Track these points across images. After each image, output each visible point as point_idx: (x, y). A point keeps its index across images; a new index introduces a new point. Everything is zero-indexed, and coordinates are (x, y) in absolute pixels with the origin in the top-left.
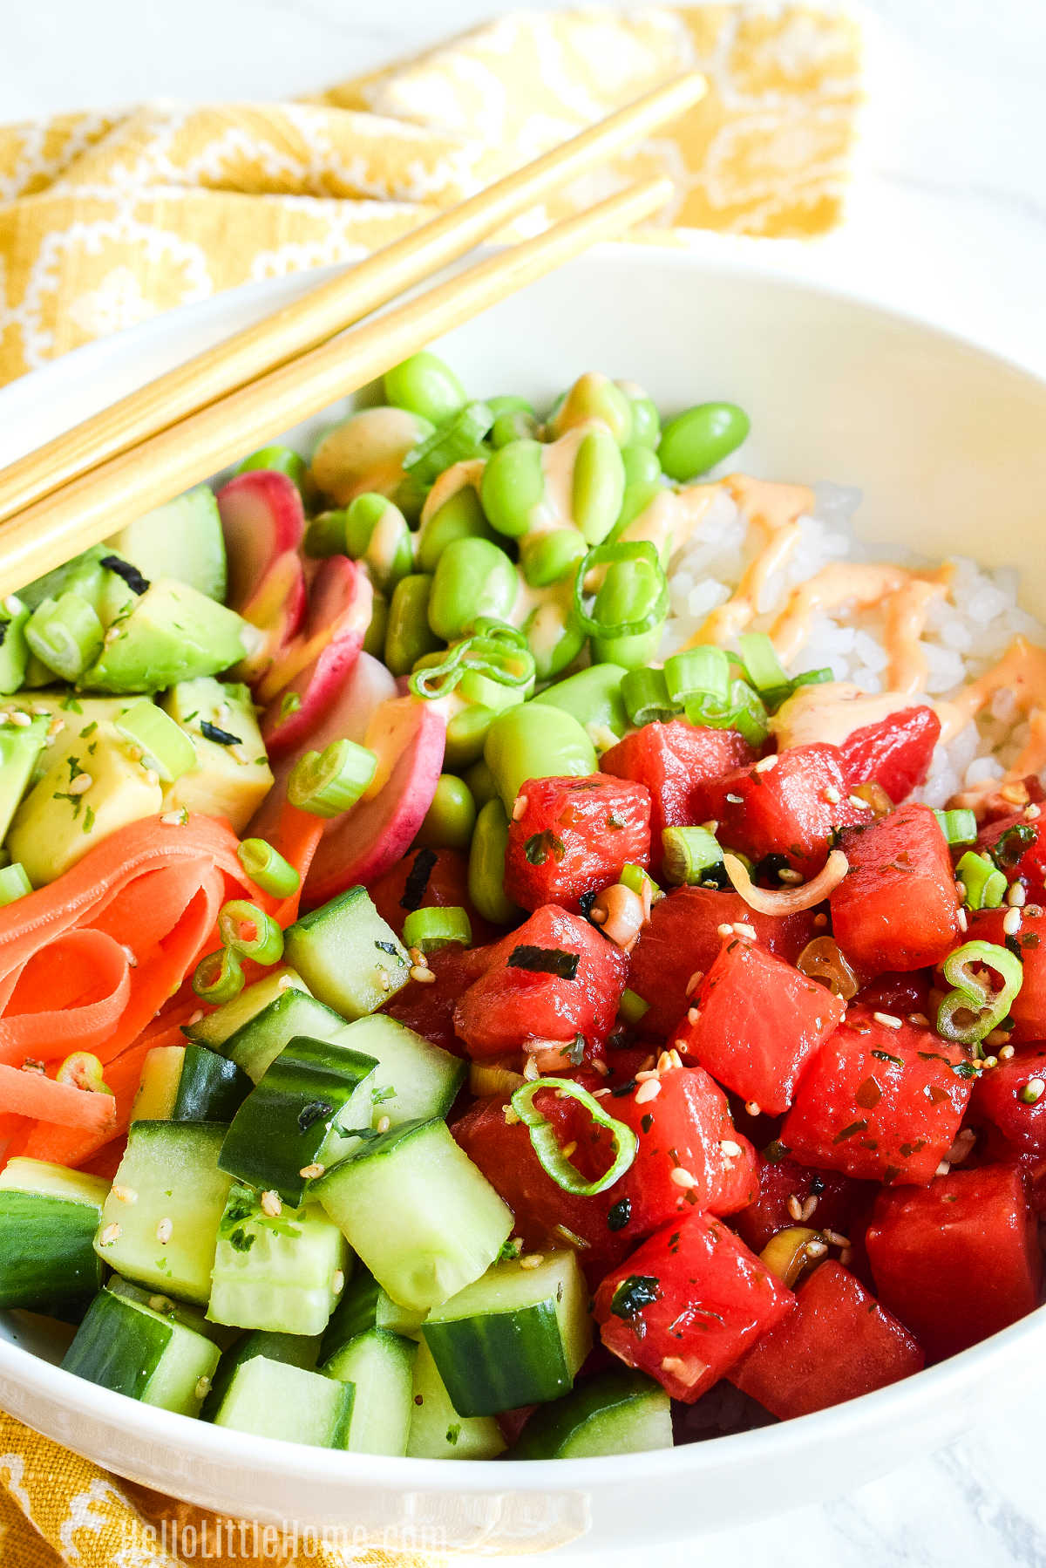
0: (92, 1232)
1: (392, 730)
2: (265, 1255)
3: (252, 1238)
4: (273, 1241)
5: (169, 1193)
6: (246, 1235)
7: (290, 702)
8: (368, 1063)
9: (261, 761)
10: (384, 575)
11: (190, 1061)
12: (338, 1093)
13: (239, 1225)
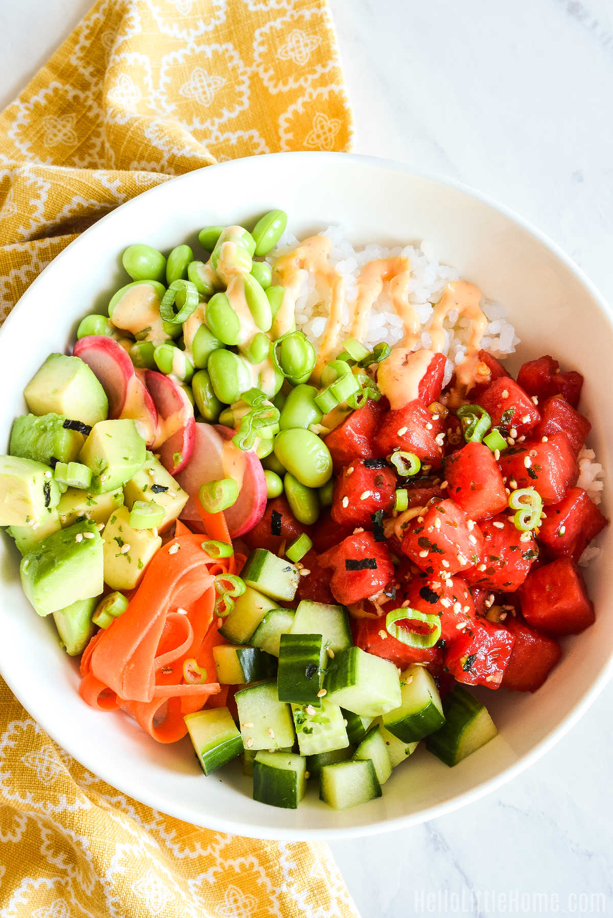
0: (241, 745)
1: (234, 464)
2: (319, 732)
3: (312, 729)
4: (322, 727)
5: (265, 717)
6: (309, 729)
7: (177, 458)
8: (318, 637)
9: (179, 489)
10: (183, 377)
11: (239, 654)
12: (315, 657)
13: (304, 725)
